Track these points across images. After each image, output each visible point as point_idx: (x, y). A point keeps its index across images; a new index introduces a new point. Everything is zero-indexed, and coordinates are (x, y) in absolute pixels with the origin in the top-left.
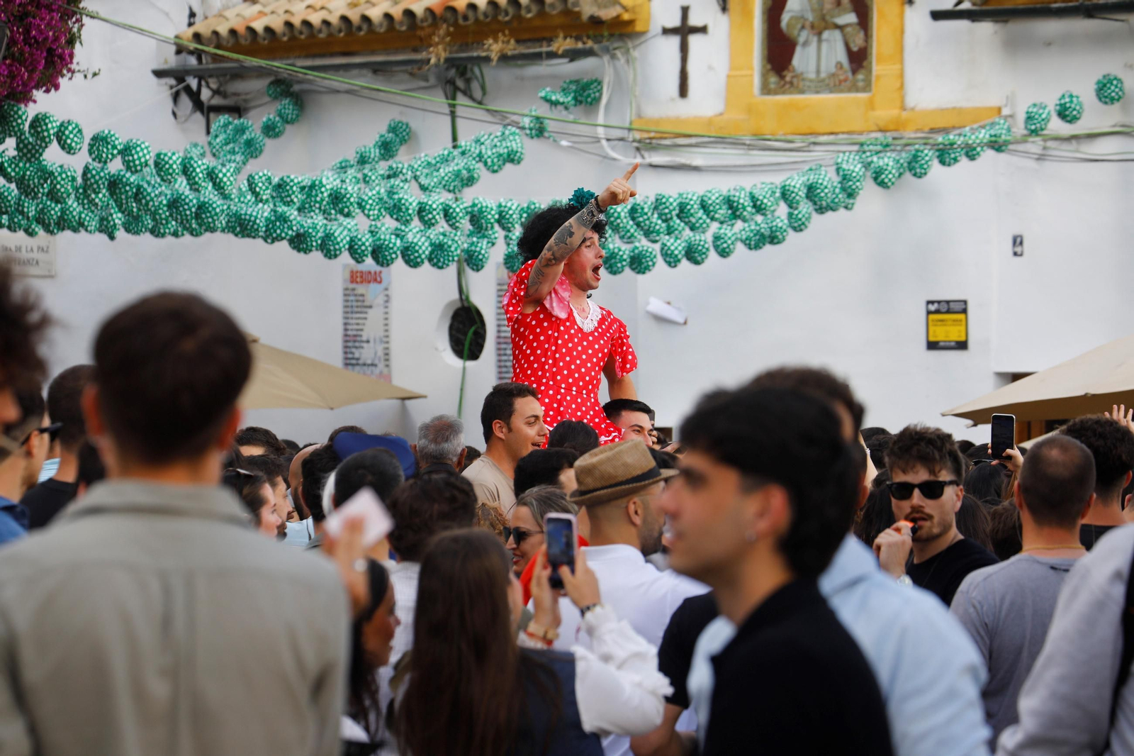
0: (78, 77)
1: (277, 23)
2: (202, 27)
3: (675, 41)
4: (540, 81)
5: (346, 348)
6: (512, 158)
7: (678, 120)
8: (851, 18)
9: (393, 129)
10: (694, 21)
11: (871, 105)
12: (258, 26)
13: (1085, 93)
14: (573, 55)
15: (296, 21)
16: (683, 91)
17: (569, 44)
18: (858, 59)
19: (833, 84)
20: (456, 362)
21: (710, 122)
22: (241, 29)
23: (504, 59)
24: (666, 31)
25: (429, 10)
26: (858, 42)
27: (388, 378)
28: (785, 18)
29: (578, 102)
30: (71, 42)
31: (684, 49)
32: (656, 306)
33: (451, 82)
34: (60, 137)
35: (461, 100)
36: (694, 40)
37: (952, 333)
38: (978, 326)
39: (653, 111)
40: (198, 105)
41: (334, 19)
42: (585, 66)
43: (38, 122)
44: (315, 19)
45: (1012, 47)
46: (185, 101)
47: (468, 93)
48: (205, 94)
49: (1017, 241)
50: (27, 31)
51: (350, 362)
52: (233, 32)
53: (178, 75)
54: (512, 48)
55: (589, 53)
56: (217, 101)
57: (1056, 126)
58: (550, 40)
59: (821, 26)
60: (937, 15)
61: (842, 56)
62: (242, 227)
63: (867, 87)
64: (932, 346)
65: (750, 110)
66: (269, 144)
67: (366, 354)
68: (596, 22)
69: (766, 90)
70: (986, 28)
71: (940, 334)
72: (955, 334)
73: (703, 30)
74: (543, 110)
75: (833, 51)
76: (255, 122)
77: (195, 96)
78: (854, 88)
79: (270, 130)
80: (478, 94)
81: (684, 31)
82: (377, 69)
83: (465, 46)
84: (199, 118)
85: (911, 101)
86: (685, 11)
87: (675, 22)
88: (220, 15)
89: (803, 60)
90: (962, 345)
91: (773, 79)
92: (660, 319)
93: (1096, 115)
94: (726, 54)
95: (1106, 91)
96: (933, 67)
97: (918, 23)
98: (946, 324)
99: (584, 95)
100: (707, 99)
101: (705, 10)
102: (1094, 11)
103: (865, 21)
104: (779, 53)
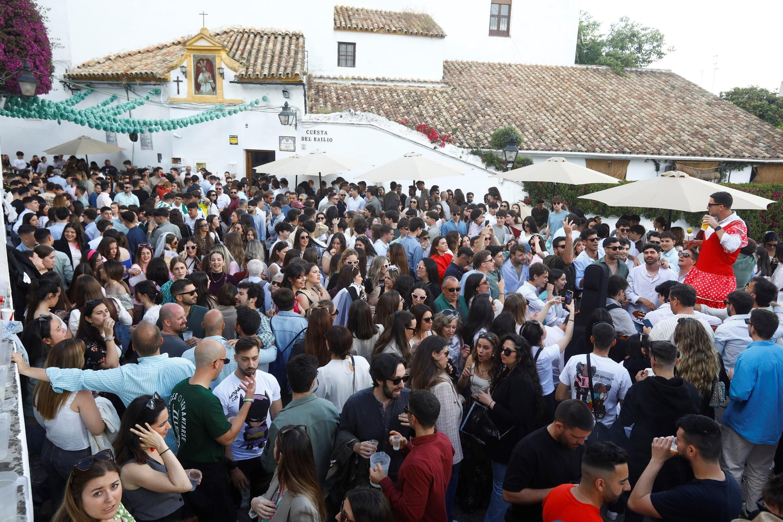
0: (52, 90)
1: (87, 74)
2: (69, 73)
3: (176, 83)
4: (147, 89)
5: (107, 138)
6: (142, 104)
7: (178, 99)
8: (212, 81)
9: (113, 96)
10: (179, 80)
11: (217, 98)
12: (83, 74)
13: (260, 99)
14: (155, 85)
15: (91, 73)
16: (178, 93)
17: (154, 82)
18: (214, 89)
19: (209, 93)
20: (132, 142)
21: (184, 99)
22: (79, 74)
23: (140, 84)
24: (174, 81)
25: (122, 74)
26: (214, 86)
27: (117, 145)
28: (199, 80)
29: (156, 94)
30: (51, 83)
31: (178, 85)
32: (175, 134)
33: (127, 88)
34: (49, 105)
35: (129, 92)
36: (180, 83)
37: (234, 141)
38: (240, 140)
39: (172, 97)
40: (70, 88)
41: (100, 73)
42: (157, 86)
43: (43, 101)
44: (96, 73)
45: (244, 88)
46: (67, 88)
47: (130, 90)
48: (71, 86)
49: (247, 125)
50: (41, 81)
51: (108, 140)
52: (77, 75)
53: (65, 83)
54: (141, 82)
55: (159, 85)
56: (73, 88)
57: (255, 105)
58: (150, 81)
59: (206, 82)
60: (231, 82)
61: (211, 88)
63: (216, 94)
64: (231, 144)
65: (193, 97)
66: (86, 97)
67: (111, 139)
68: (160, 78)
69: (195, 94)
70: (239, 85)
71: (232, 142)
72: (235, 142)
73: (182, 81)
74: (148, 95)
75: (209, 87)
76: (83, 92)
77: (69, 86)
78: (213, 94)
79: (85, 95)
80: (133, 90)
81: (178, 81)
82: (109, 84)
83: (130, 81)
84: (70, 91)
85: (225, 98)
86: (178, 77)
87: (176, 79)
88: (73, 71)
89: (203, 88)
90: (237, 144)
91: (197, 92)
92: (176, 137)
93: (262, 103)
94: (187, 86)
95: (264, 99)
96: (229, 91)
97: (225, 83)
98: (234, 140)
99: (157, 93)
100: (183, 95)
101: (182, 77)
102: (261, 84)
103: (215, 82)
104: (198, 87)
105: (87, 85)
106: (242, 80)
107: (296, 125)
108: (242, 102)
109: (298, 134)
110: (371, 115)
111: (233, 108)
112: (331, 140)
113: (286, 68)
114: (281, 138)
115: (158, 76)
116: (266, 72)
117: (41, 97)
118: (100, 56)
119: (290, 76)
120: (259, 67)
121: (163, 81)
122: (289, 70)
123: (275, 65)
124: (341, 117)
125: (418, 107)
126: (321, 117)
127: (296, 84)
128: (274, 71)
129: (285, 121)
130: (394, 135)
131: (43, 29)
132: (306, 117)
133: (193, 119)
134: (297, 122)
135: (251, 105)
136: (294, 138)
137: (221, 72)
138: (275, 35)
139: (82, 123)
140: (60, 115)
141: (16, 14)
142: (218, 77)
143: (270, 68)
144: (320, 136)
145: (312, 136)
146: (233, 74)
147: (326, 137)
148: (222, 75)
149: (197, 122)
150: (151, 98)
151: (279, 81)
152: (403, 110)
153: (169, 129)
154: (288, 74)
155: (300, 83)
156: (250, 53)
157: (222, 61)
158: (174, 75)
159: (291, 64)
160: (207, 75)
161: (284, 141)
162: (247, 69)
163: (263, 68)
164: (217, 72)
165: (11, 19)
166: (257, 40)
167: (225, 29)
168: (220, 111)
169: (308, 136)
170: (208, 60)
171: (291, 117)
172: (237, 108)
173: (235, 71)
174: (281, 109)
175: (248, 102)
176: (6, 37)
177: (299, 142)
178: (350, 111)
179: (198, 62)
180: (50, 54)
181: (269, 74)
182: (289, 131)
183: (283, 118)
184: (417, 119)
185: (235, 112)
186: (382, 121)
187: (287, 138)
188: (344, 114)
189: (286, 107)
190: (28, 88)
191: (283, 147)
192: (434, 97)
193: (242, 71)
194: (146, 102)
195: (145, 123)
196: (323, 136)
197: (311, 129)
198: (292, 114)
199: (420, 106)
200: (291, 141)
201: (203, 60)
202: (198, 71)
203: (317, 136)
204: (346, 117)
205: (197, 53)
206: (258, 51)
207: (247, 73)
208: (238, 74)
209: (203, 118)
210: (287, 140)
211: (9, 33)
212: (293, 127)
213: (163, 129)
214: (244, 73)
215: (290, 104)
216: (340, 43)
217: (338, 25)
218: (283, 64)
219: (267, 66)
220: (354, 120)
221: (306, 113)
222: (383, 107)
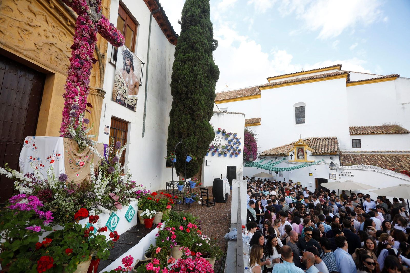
0: (256, 160)
2: (261, 154)
4: (282, 158)
7: (291, 161)
9: (271, 160)
13: (321, 160)
15: (266, 154)
18: (304, 157)
19: (302, 159)
20: (276, 174)
21: (294, 161)
22: (263, 154)
25: (275, 154)
26: (304, 156)
27: (272, 175)
28: (298, 155)
30: (256, 158)
31: (292, 157)
32: (290, 172)
38: (313, 175)
39: (289, 160)
41: (268, 154)
42: (285, 157)
43: (254, 162)
45: (315, 157)
48: (261, 158)
49: (316, 169)
50: (254, 157)
51: (269, 173)
53: (259, 157)
54: (280, 156)
57: (319, 162)
58: (283, 156)
59: (301, 155)
60: (310, 155)
62: (265, 169)
66: (264, 161)
67: (271, 173)
70: (313, 156)
71: (310, 175)
72: (311, 175)
74: (282, 160)
75: (302, 157)
76: (263, 159)
80: (277, 159)
81: (292, 155)
82: (271, 157)
83: (277, 156)
85: (308, 160)
89: (300, 157)
93: (322, 162)
94: (294, 157)
95: (323, 160)
96: (309, 158)
97: (308, 155)
98: (311, 174)
99: (285, 159)
100: (293, 159)
101: (293, 154)
102: (321, 155)
103: (304, 155)
104: (298, 157)
105: (265, 158)
106: (314, 154)
107: (336, 170)
108: (314, 162)
109: (338, 173)
110: (373, 166)
111: (310, 164)
112: (353, 176)
113: (331, 150)
114: (330, 174)
115: (285, 154)
116: (323, 151)
117: (253, 161)
118: (269, 149)
119: (333, 152)
120: (320, 150)
121: (287, 155)
122: (332, 150)
123: (326, 149)
124: (357, 167)
125: (399, 163)
126: (348, 167)
127: (336, 155)
128: (326, 151)
129: (332, 168)
130: (387, 175)
131: (256, 144)
132: (341, 167)
133: (296, 167)
134: (337, 169)
135: (318, 162)
136: (336, 175)
137: (306, 152)
138: (326, 139)
139: (263, 168)
140: (258, 166)
141: (250, 141)
142: (305, 154)
143: (325, 150)
144: (348, 174)
145: (344, 174)
146: (311, 152)
147: (350, 174)
148: (307, 153)
149: (298, 168)
150: (283, 161)
151: (328, 154)
152: (389, 164)
153: (289, 170)
154: (332, 152)
155: (338, 155)
156: (316, 145)
157: (307, 149)
158: (290, 154)
159: (333, 148)
160: (301, 153)
161: (331, 175)
162: (316, 150)
163: (322, 150)
164: (305, 152)
165: (249, 142)
166: (319, 141)
167: (307, 138)
168: (306, 165)
169: (341, 174)
170: (302, 149)
171: (334, 167)
172: (312, 163)
173: (311, 151)
174: (330, 164)
175: (316, 162)
176: (247, 146)
177: (338, 176)
178: (361, 165)
179: (298, 149)
180: (257, 150)
181: (324, 152)
182: (333, 172)
183: (331, 167)
184: (399, 168)
185: (312, 165)
186: (380, 169)
187: (333, 174)
188: (359, 166)
189: (332, 163)
190: (251, 159)
191: (331, 178)
192: (408, 158)
193: (314, 151)
194: (281, 162)
195: (281, 169)
196: (349, 174)
197: (343, 171)
198: (334, 166)
199: (400, 162)
200: (334, 176)
201: (300, 149)
202: (298, 152)
203: (346, 174)
204: (360, 167)
205: (298, 147)
206: (319, 144)
207: (316, 152)
208: (312, 152)
209: (300, 167)
210: (333, 175)
211: (248, 146)
212: (335, 171)
213: (286, 170)
214: (314, 152)
215: (333, 162)
216: (353, 140)
217: (352, 133)
218: (330, 148)
219: (323, 149)
220: (364, 168)
221: (340, 165)
222: (378, 163)
